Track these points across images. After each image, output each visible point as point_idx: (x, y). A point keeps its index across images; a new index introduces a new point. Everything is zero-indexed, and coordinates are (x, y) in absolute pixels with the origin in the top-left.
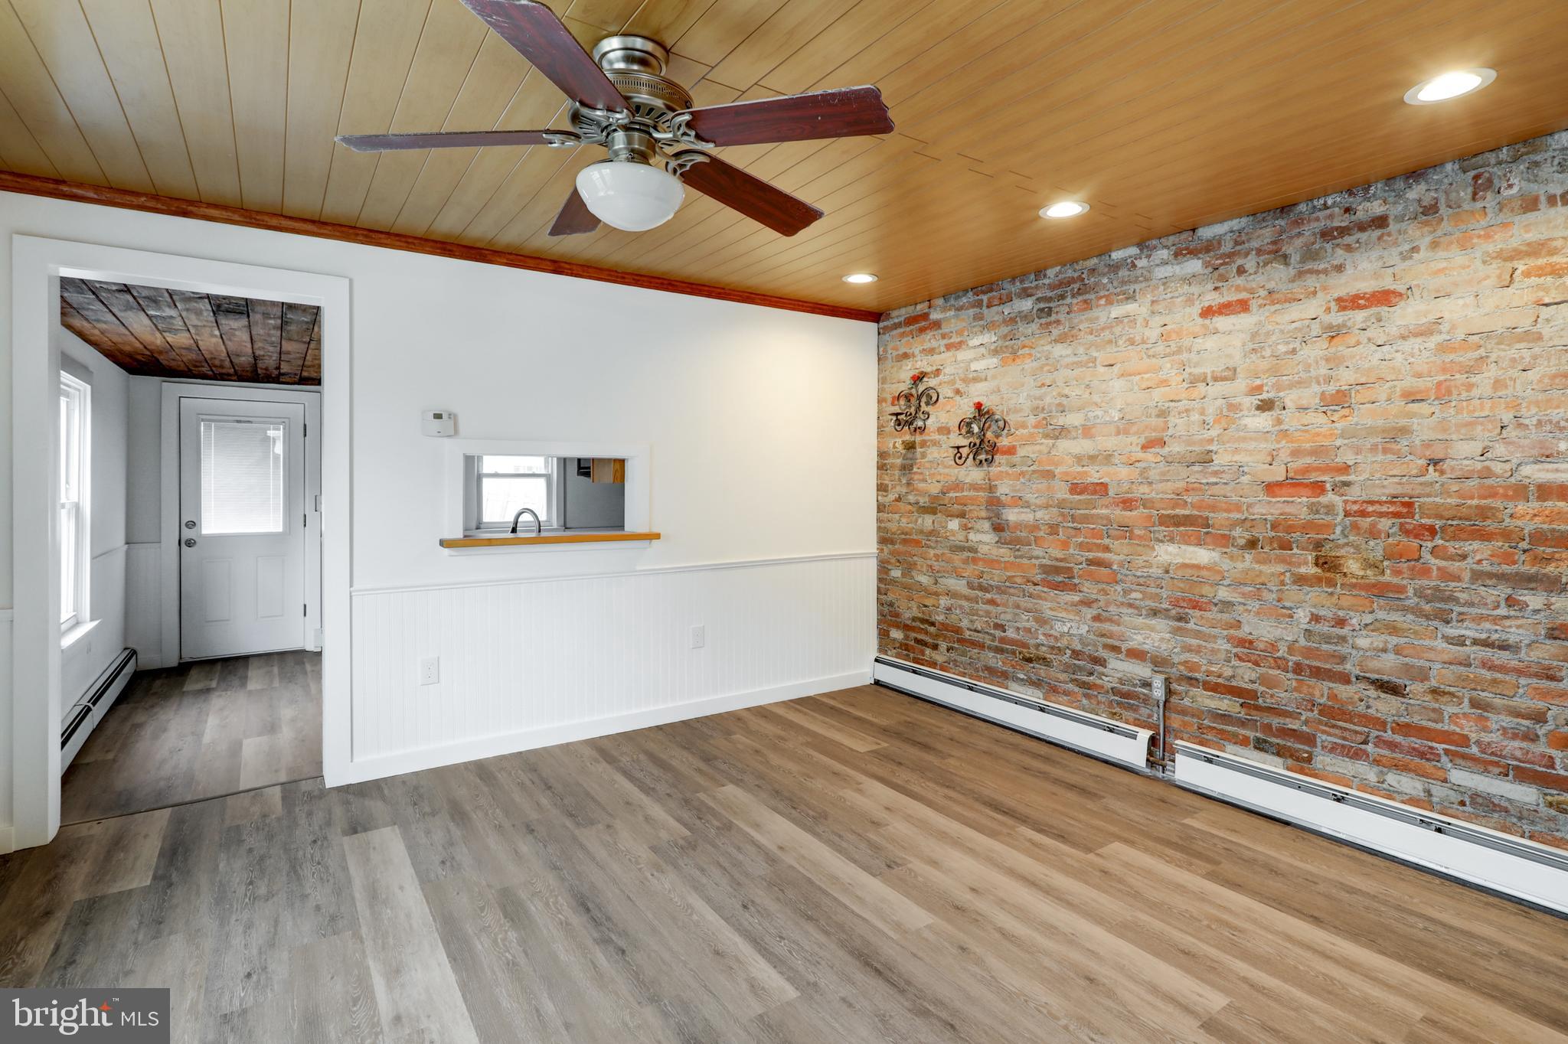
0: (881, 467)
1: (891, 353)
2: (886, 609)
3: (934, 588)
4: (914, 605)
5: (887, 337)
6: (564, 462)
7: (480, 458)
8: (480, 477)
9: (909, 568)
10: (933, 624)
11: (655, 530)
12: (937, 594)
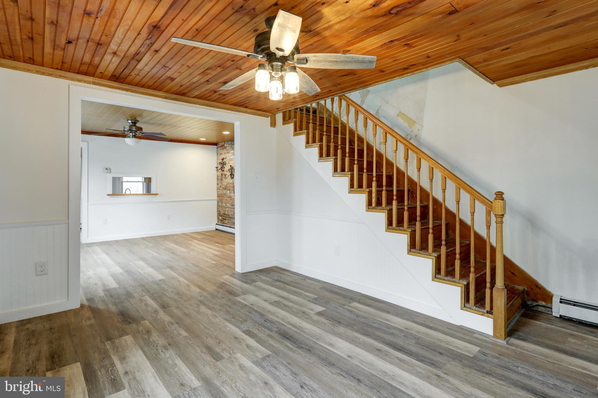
0: (218, 179)
1: (219, 153)
2: (218, 212)
3: (225, 206)
4: (223, 211)
5: (218, 149)
6: (145, 178)
7: (122, 178)
8: (122, 182)
9: (222, 203)
10: (225, 215)
11: (157, 193)
12: (226, 208)
